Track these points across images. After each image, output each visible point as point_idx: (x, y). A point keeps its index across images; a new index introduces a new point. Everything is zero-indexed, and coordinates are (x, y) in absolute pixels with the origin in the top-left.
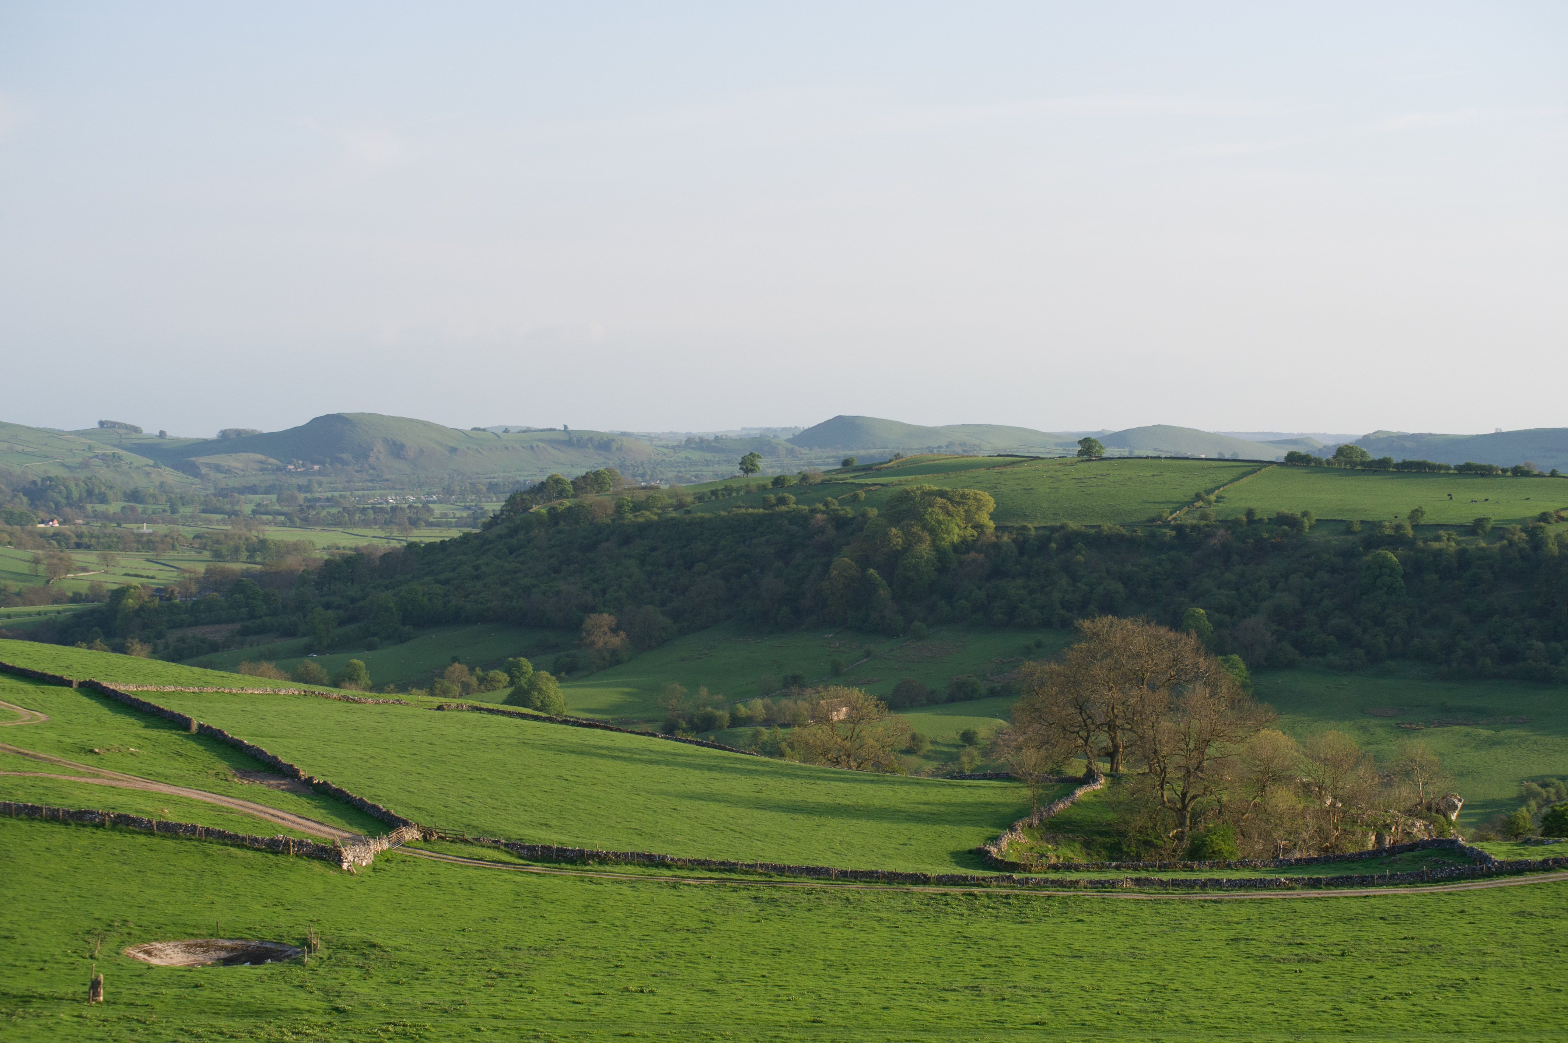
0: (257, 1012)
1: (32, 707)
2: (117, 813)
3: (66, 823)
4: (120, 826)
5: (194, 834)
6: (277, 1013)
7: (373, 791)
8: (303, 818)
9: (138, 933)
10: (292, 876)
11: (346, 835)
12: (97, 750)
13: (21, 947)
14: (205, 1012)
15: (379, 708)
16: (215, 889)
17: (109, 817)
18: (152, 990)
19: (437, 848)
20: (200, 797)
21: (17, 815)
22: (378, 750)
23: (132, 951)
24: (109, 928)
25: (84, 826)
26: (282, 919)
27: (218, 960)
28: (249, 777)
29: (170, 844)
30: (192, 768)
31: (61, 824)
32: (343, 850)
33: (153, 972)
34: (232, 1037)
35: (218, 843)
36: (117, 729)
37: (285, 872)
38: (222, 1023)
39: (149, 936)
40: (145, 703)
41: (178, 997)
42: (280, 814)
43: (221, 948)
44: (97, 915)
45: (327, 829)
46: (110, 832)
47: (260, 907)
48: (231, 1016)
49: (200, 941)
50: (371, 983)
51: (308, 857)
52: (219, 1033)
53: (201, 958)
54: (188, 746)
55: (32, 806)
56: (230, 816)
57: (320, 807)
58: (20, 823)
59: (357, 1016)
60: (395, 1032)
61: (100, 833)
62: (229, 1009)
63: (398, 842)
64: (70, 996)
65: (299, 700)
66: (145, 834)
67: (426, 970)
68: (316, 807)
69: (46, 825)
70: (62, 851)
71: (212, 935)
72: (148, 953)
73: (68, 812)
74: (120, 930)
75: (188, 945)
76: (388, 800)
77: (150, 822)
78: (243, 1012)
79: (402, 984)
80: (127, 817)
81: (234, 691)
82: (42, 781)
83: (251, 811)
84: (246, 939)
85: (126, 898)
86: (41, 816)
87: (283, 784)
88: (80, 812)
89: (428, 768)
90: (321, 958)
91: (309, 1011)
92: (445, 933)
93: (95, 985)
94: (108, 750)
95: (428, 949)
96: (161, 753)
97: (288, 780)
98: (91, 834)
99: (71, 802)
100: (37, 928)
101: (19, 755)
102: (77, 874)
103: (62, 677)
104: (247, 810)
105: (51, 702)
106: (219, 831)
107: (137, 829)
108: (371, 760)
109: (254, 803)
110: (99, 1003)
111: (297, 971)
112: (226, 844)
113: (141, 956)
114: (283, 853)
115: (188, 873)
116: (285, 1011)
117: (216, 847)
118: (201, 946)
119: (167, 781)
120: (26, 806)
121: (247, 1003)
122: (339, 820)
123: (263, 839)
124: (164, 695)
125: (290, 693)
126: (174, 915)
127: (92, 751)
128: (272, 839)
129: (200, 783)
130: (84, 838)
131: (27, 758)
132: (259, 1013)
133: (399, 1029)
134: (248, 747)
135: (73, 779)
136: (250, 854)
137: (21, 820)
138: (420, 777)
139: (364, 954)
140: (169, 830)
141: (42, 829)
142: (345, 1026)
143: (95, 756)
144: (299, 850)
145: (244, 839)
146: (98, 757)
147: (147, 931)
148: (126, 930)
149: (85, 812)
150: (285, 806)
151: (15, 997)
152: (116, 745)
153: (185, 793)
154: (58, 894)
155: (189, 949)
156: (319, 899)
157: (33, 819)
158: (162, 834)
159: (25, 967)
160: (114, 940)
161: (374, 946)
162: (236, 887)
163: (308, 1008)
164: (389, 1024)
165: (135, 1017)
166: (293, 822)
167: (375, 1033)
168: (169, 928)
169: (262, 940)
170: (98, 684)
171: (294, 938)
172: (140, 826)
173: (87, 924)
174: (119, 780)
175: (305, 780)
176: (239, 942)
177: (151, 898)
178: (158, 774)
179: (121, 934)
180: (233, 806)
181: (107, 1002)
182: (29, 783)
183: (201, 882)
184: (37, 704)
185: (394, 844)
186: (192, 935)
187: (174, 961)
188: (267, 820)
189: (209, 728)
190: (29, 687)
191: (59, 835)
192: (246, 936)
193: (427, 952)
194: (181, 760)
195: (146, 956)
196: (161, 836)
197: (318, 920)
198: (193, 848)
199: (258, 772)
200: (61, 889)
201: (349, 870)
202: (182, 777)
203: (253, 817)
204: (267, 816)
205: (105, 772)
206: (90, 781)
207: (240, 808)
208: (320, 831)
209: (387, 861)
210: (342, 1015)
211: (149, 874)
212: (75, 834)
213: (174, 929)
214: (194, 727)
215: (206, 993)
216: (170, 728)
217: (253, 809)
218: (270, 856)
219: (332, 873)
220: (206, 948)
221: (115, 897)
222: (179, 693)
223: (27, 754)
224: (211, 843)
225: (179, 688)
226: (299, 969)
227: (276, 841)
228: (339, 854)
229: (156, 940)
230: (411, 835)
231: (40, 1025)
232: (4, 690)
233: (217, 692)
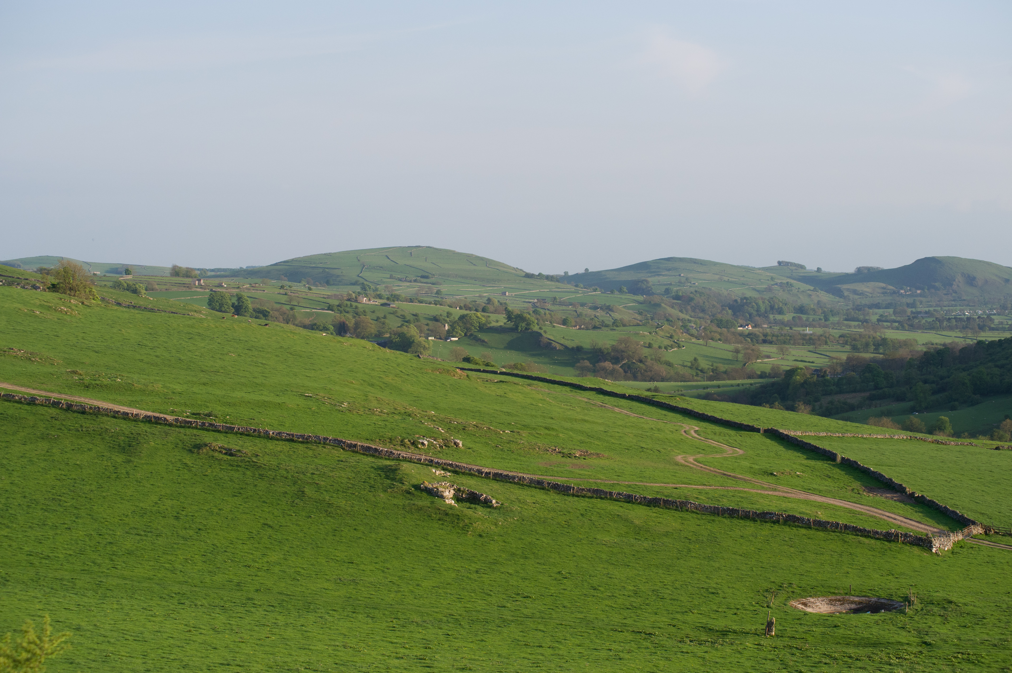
0: (874, 644)
1: (734, 445)
2: (787, 514)
3: (754, 520)
4: (789, 523)
5: (837, 528)
6: (887, 644)
7: (953, 502)
8: (908, 519)
9: (798, 591)
10: (899, 556)
11: (935, 530)
12: (775, 474)
13: (723, 599)
14: (840, 643)
15: (958, 448)
16: (850, 564)
17: (783, 516)
18: (806, 628)
19: (993, 539)
20: (841, 504)
21: (722, 515)
22: (957, 475)
23: (794, 603)
24: (780, 588)
25: (766, 522)
26: (892, 584)
27: (850, 609)
28: (874, 492)
29: (821, 534)
30: (837, 485)
31: (751, 520)
32: (933, 540)
33: (807, 617)
34: (857, 659)
35: (852, 534)
36: (789, 460)
37: (895, 553)
38: (851, 651)
39: (806, 594)
40: (806, 443)
41: (823, 633)
42: (893, 516)
43: (852, 602)
44: (772, 580)
45: (923, 526)
46: (783, 527)
47: (877, 576)
48: (857, 646)
49: (838, 597)
50: (948, 626)
51: (910, 544)
52: (849, 657)
53: (839, 608)
54: (834, 472)
55: (733, 509)
56: (861, 517)
57: (919, 512)
58: (724, 520)
59: (939, 648)
60: (963, 659)
61: (776, 527)
62: (856, 642)
63: (969, 535)
64: (753, 631)
65: (906, 442)
66: (805, 528)
67: (984, 618)
68: (916, 512)
69: (741, 521)
70: (751, 538)
71: (846, 594)
72: (805, 604)
73: (756, 513)
74: (787, 590)
75: (831, 600)
76: (963, 508)
77: (808, 520)
78: (865, 643)
79: (968, 627)
80: (794, 517)
81: (865, 436)
82: (739, 493)
83: (874, 514)
84: (869, 597)
85: (791, 569)
86: (738, 515)
87: (895, 497)
88: (763, 513)
89: (989, 487)
90: (916, 610)
91: (908, 644)
92: (997, 595)
93: (770, 625)
94: (783, 473)
95: (985, 605)
96: (817, 475)
97: (899, 494)
98: (770, 528)
99: (758, 507)
100: (733, 588)
101: (724, 476)
102: (760, 553)
103: (753, 426)
104: (871, 513)
105: (746, 442)
106: (853, 527)
107: (800, 525)
108: (952, 482)
109: (876, 508)
110: (772, 636)
111: (901, 618)
112: (858, 535)
113: (800, 606)
114: (894, 541)
115: (833, 553)
116: (892, 643)
117: (851, 536)
118: (839, 600)
119: (820, 494)
120: (728, 509)
121: (868, 638)
122: (931, 520)
123: (881, 532)
124: (819, 438)
125: (901, 438)
126: (822, 580)
127: (772, 474)
128: (887, 532)
129: (842, 495)
130: (766, 530)
131: (729, 478)
132: (875, 645)
133: (965, 656)
134: (873, 472)
135: (759, 491)
136: (873, 541)
137: (725, 517)
138: (984, 493)
139: (944, 607)
140: (821, 525)
141: (738, 524)
142: (930, 654)
143: (774, 477)
144: (904, 540)
145: (869, 532)
146: (776, 478)
147: (804, 590)
148: (791, 590)
149: (767, 513)
150: (896, 511)
151: (717, 631)
152: (788, 470)
153: (832, 501)
154: (747, 566)
155: (831, 602)
156: (917, 571)
157: (733, 518)
158: (815, 527)
159: (725, 612)
160: (782, 596)
161: (951, 602)
162: (863, 563)
163: (907, 642)
164: (959, 653)
165: (795, 646)
166: (901, 521)
167: (949, 659)
168: (819, 589)
169: (879, 597)
170: (777, 431)
171: (899, 597)
172: (802, 522)
173: (766, 585)
174: (789, 493)
175: (910, 494)
176: (864, 599)
177: (808, 569)
178: (815, 489)
179: (788, 592)
180: (863, 511)
181: (777, 636)
182: (731, 494)
183: (840, 559)
184: (737, 443)
185: (966, 536)
186: (834, 593)
187: (821, 610)
188: (884, 520)
189: (848, 460)
190: (732, 432)
191: (750, 528)
192: (869, 594)
193: (985, 607)
194: (830, 480)
195: (803, 607)
196: (816, 530)
197: (915, 585)
198: (836, 537)
199: (880, 488)
200: (750, 563)
201: (936, 553)
202: (830, 492)
203: (875, 517)
204: (885, 517)
205: (780, 487)
206: (770, 493)
207: (868, 512)
208: (918, 527)
209: (961, 547)
210: (929, 647)
211: (807, 553)
212: (760, 527)
213: (823, 589)
214: (839, 459)
215: (841, 631)
216: (823, 460)
217: (876, 513)
218: (886, 543)
219: (925, 555)
220: (843, 602)
221: (785, 568)
222: (829, 437)
223: (730, 476)
224: (848, 534)
225: (829, 434)
226: (902, 616)
227: (890, 533)
228: (931, 542)
229: (810, 596)
230: (977, 530)
231: (733, 650)
232: (715, 434)
233: (854, 437)
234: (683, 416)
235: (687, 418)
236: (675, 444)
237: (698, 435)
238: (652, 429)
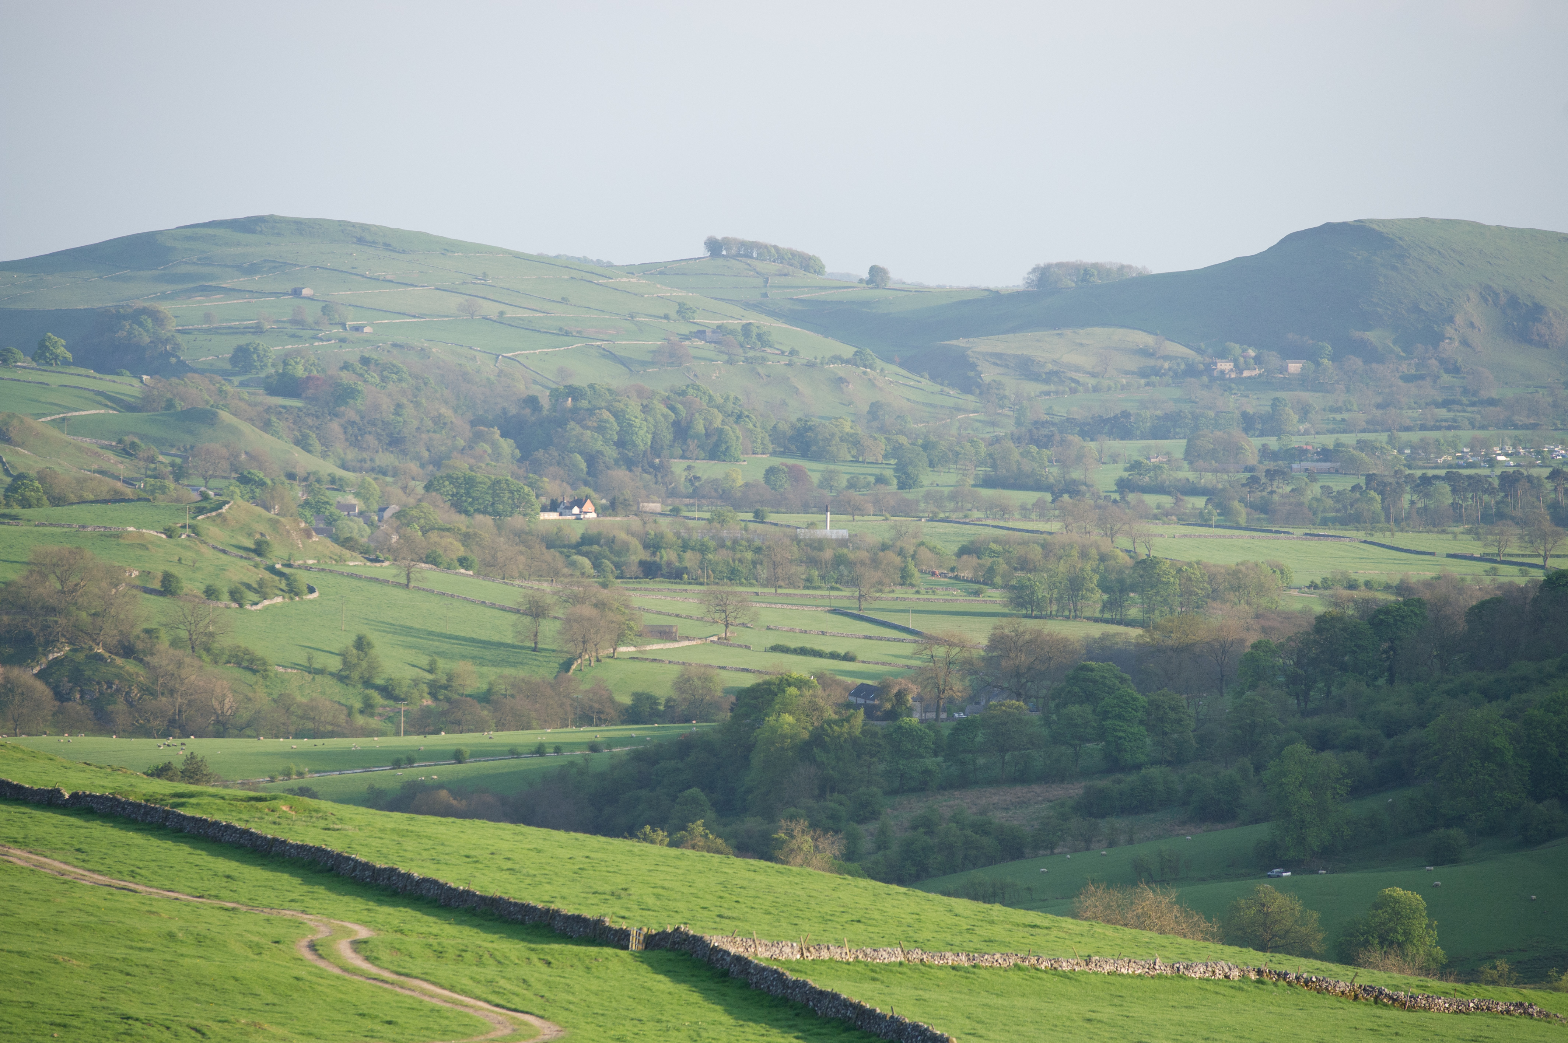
1: (517, 1003)
15: (1467, 1025)
40: (821, 993)
65: (1241, 996)
81: (1066, 967)
103: (599, 922)
105: (569, 989)
124: (875, 973)
170: (697, 941)
184: (529, 995)
190: (510, 948)
222: (914, 969)
225: (916, 955)
232: (440, 954)
233: (1017, 967)
234: (307, 881)
235: (321, 891)
236: (270, 998)
237: (367, 959)
238: (171, 936)
